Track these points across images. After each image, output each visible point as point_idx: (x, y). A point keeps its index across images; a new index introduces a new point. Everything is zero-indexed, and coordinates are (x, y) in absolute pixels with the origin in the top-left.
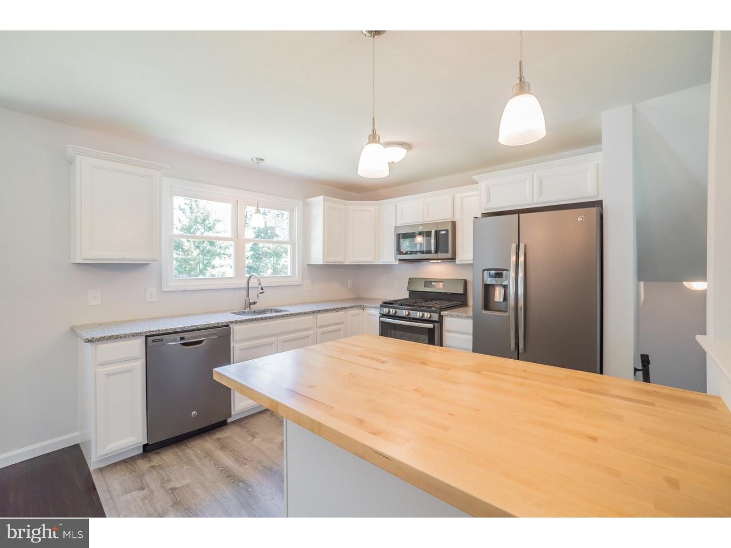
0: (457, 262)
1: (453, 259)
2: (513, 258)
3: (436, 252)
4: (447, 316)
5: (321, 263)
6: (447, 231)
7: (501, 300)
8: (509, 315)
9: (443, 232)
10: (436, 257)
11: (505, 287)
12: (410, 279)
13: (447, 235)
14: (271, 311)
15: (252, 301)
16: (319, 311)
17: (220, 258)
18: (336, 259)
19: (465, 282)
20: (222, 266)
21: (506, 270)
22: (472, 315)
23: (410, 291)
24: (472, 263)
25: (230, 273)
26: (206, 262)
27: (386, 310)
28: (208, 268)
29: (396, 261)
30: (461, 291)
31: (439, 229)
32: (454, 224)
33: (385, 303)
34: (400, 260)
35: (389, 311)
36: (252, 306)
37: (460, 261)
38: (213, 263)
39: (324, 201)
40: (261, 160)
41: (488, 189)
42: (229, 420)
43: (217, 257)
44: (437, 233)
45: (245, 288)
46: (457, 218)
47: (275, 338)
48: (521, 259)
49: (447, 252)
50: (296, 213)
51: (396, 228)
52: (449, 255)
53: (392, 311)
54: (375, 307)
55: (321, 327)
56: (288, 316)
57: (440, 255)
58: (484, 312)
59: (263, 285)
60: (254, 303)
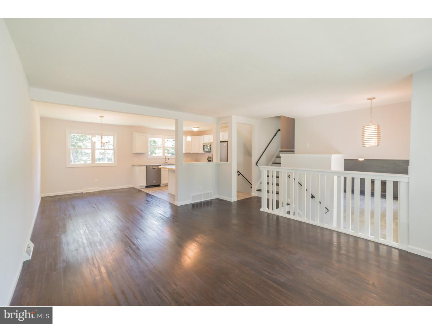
12: (208, 157)
17: (159, 149)
18: (188, 151)
20: (159, 153)
23: (208, 160)
25: (161, 155)
26: (152, 151)
28: (153, 154)
29: (204, 152)
38: (155, 151)
42: (160, 185)
43: (157, 149)
45: (164, 159)
51: (203, 144)
59: (169, 158)
60: (167, 162)
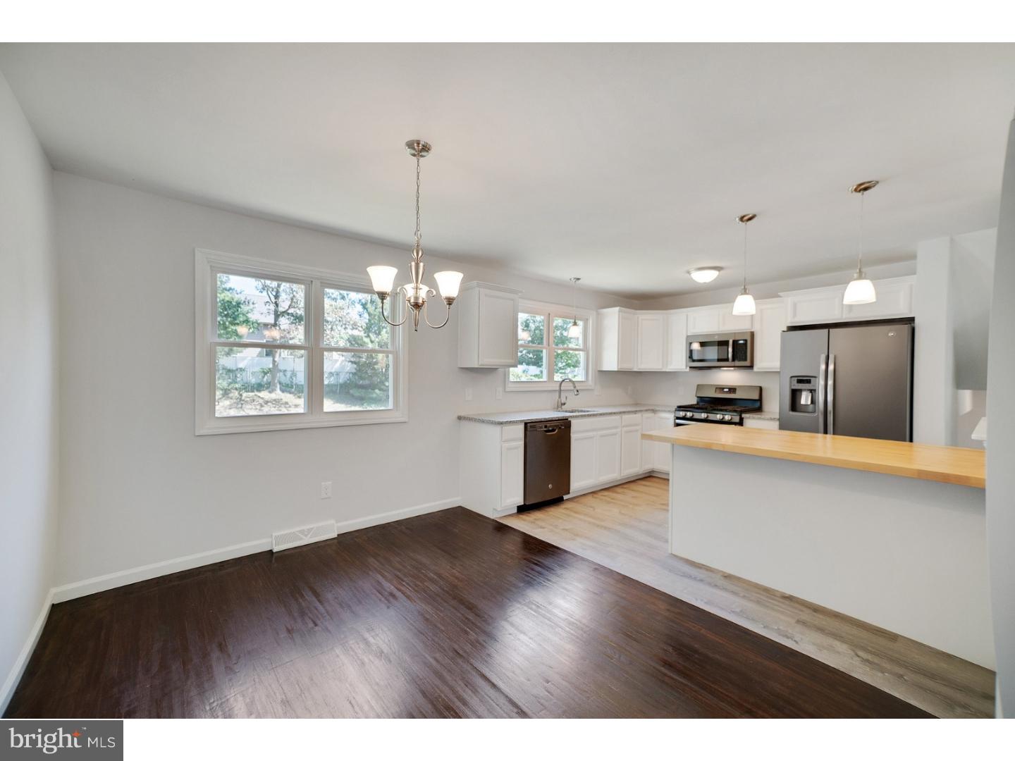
0: (755, 369)
1: (751, 367)
2: (823, 367)
3: (733, 360)
4: (749, 418)
5: (615, 369)
6: (746, 341)
7: (809, 403)
8: (818, 415)
9: (741, 342)
10: (733, 365)
11: (812, 391)
12: (698, 385)
13: (745, 344)
14: (579, 411)
15: (563, 402)
16: (624, 412)
18: (628, 367)
19: (761, 389)
21: (815, 377)
22: (778, 417)
23: (698, 397)
24: (779, 370)
27: (682, 414)
29: (686, 368)
30: (756, 397)
31: (737, 339)
32: (752, 334)
33: (679, 407)
34: (691, 367)
35: (686, 415)
36: (563, 407)
37: (759, 369)
39: (619, 312)
40: (579, 279)
41: (795, 305)
42: (565, 497)
44: (735, 342)
45: (556, 390)
46: (756, 329)
47: (595, 433)
48: (831, 367)
49: (746, 360)
50: (590, 322)
51: (688, 336)
52: (747, 363)
53: (689, 414)
54: (669, 411)
55: (627, 426)
56: (594, 415)
57: (737, 363)
58: (791, 413)
60: (564, 404)
